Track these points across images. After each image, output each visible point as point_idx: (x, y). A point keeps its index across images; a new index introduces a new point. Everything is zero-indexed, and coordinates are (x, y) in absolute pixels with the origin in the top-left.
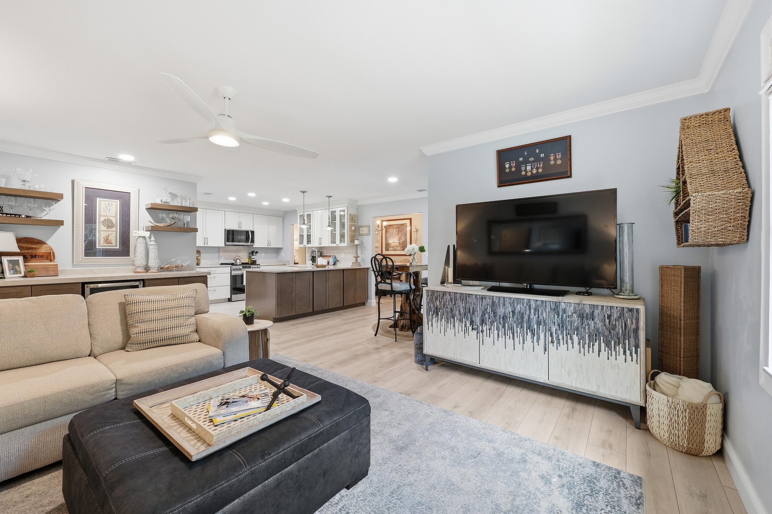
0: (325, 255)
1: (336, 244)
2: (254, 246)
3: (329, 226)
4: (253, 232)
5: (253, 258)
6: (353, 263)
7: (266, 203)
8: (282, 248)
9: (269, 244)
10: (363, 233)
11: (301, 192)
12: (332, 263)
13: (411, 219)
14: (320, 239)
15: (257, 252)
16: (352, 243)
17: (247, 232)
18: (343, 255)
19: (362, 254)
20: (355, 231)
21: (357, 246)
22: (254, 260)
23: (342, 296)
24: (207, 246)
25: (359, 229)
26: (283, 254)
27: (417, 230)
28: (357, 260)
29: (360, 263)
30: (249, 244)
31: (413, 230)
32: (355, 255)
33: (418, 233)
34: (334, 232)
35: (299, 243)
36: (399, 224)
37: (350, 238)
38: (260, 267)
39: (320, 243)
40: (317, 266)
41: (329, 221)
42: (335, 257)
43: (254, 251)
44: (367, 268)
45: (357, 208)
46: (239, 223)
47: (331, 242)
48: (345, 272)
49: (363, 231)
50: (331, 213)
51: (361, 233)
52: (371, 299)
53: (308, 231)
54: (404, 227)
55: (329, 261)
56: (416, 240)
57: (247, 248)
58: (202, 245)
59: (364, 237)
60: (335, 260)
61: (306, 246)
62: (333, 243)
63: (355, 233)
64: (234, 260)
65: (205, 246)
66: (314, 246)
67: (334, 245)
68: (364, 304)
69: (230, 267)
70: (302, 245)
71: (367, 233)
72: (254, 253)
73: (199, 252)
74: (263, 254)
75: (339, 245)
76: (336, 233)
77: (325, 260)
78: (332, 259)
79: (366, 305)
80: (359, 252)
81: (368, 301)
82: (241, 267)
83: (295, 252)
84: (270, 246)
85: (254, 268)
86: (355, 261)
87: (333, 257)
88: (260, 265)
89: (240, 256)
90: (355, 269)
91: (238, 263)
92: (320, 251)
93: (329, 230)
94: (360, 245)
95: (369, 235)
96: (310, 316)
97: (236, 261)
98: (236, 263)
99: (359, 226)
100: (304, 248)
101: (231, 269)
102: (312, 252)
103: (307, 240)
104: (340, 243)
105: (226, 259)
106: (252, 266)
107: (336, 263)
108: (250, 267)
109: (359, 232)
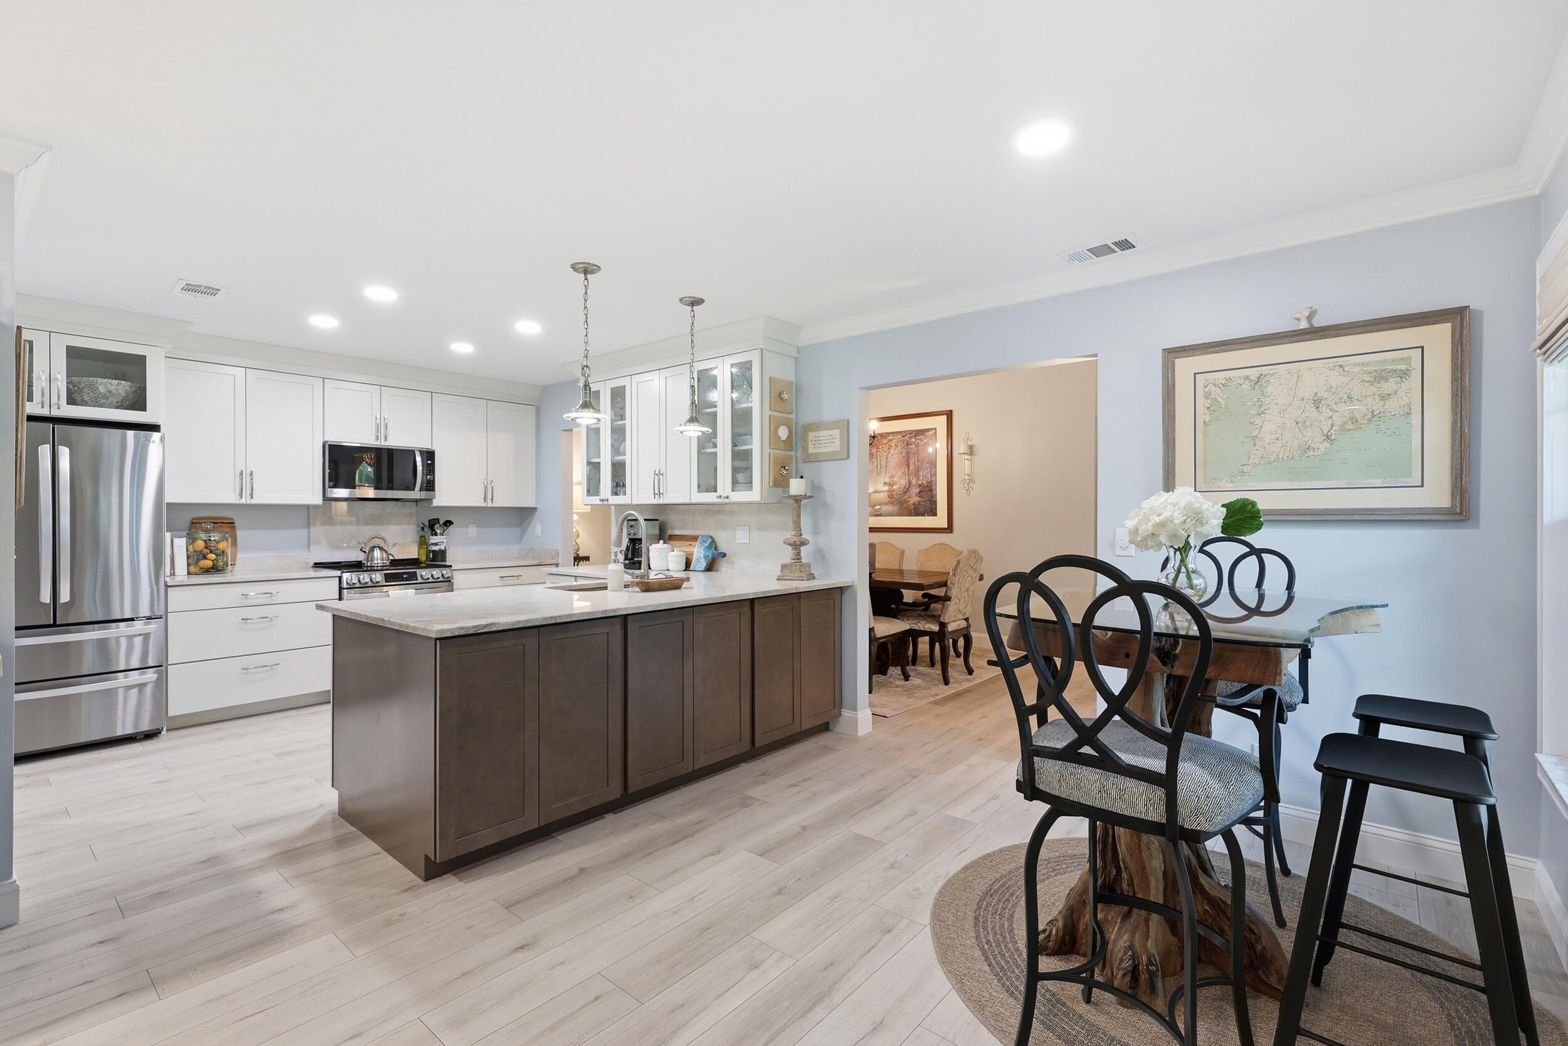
0: (677, 532)
1: (717, 494)
2: (436, 503)
3: (692, 420)
4: (429, 455)
5: (436, 544)
6: (784, 567)
7: (462, 348)
8: (533, 510)
9: (489, 497)
10: (823, 450)
11: (574, 267)
12: (703, 565)
13: (949, 415)
14: (659, 474)
15: (448, 523)
16: (780, 490)
17: (409, 453)
18: (742, 536)
19: (816, 531)
20: (789, 444)
21: (797, 499)
22: (436, 548)
23: (746, 698)
24: (254, 501)
25: (805, 437)
26: (537, 527)
27: (971, 447)
28: (798, 559)
29: (809, 565)
30: (416, 494)
31: (959, 447)
32: (789, 535)
33: (975, 458)
34: (711, 444)
35: (588, 491)
36: (911, 432)
37: (771, 471)
38: (452, 574)
39: (657, 492)
40: (647, 587)
41: (693, 403)
42: (713, 541)
43: (438, 519)
44: (841, 587)
45: (798, 356)
46: (378, 421)
47: (699, 486)
48: (756, 608)
49: (820, 442)
50: (698, 378)
51: (812, 450)
52: (854, 708)
53: (617, 449)
54: (926, 441)
55: (690, 557)
56: (968, 481)
57: (412, 508)
58: (231, 498)
59: (827, 468)
60: (713, 554)
61: (607, 500)
62: (708, 491)
63: (792, 453)
64: (365, 552)
65: (248, 502)
66: (634, 503)
67: (710, 498)
68: (825, 728)
69: (338, 578)
70: (597, 498)
71: (839, 450)
72: (437, 526)
73: (230, 523)
74: (470, 529)
75: (728, 497)
76: (719, 450)
77: (676, 552)
78: (703, 548)
79: (835, 730)
80: (806, 523)
81: (842, 713)
82: (378, 577)
83: (578, 522)
84: (492, 502)
85: (428, 579)
86: (793, 561)
87: (704, 541)
88: (453, 568)
89: (384, 534)
90: (798, 596)
91: (376, 562)
92: (658, 520)
93: (691, 435)
94: (810, 497)
95: (848, 458)
96: (610, 817)
97: (370, 554)
98: (369, 563)
99: (803, 426)
100: (603, 509)
101: (341, 589)
102: (631, 526)
103: (613, 480)
104: (733, 491)
105: (334, 546)
106: (424, 573)
107: (718, 571)
108: (413, 576)
109: (805, 449)
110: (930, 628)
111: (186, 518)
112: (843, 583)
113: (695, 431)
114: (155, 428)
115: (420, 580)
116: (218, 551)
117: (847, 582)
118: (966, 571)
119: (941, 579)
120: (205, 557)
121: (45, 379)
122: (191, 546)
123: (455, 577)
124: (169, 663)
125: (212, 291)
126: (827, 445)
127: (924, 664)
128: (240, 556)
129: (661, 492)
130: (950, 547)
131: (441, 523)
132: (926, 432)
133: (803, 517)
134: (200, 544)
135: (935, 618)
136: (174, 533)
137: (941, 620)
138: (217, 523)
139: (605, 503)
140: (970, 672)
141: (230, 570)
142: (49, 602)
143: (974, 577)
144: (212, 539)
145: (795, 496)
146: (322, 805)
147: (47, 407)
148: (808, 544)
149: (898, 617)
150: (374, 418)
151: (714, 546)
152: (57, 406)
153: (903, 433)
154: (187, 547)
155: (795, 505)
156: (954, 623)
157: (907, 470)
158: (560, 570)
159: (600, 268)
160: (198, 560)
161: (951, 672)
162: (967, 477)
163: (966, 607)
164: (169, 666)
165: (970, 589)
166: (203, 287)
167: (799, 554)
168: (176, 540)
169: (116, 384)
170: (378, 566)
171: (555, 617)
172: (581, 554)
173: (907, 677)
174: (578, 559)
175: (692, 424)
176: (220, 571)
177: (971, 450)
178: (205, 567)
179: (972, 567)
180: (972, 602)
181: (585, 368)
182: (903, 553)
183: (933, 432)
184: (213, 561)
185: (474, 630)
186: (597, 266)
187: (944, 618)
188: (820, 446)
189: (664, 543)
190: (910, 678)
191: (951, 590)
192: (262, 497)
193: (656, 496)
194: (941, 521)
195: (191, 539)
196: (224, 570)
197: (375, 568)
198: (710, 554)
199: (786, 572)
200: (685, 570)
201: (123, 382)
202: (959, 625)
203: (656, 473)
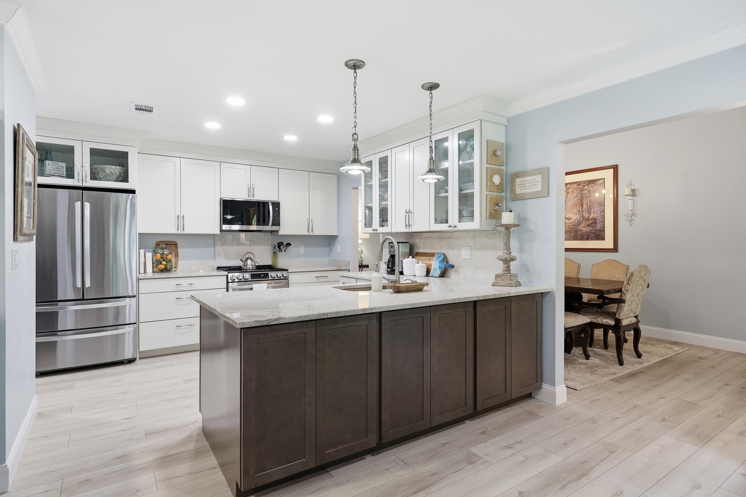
0: (421, 251)
1: (448, 224)
2: (281, 233)
3: (430, 171)
4: (276, 205)
6: (497, 276)
7: (291, 138)
8: (336, 236)
9: (311, 229)
10: (527, 191)
11: (347, 64)
12: (438, 273)
13: (615, 168)
14: (408, 212)
15: (289, 245)
16: (494, 221)
17: (265, 204)
18: (465, 253)
19: (521, 250)
20: (500, 188)
21: (508, 227)
23: (471, 374)
24: (185, 232)
25: (513, 182)
26: (338, 247)
27: (633, 191)
28: (508, 269)
29: (516, 276)
30: (270, 227)
31: (624, 190)
32: (501, 253)
33: (637, 199)
34: (444, 190)
35: (365, 224)
36: (585, 182)
37: (488, 207)
38: (288, 275)
39: (407, 224)
40: (398, 290)
41: (431, 158)
42: (445, 257)
43: (283, 242)
44: (542, 293)
45: (507, 124)
46: (249, 186)
47: (436, 220)
48: (478, 307)
49: (525, 185)
50: (435, 146)
51: (518, 191)
52: (553, 384)
53: (382, 198)
54: (596, 188)
55: (430, 267)
56: (631, 215)
57: (269, 236)
58: (174, 231)
59: (530, 203)
60: (445, 266)
61: (377, 230)
62: (441, 223)
63: (503, 194)
64: (243, 261)
65: (182, 233)
66: (393, 231)
67: (443, 227)
68: (529, 396)
69: (226, 276)
70: (371, 229)
71: (541, 190)
72: (282, 246)
73: (175, 244)
74: (301, 248)
75: (456, 227)
76: (450, 194)
77: (421, 264)
78: (438, 262)
79: (537, 397)
80: (514, 244)
81: (543, 386)
82: (247, 276)
83: (362, 244)
84: (312, 232)
85: (274, 277)
86: (504, 272)
87: (439, 257)
88: (289, 271)
89: (253, 251)
90: (508, 299)
91: (248, 267)
92: (408, 243)
93: (430, 182)
94: (518, 225)
95: (548, 195)
96: (369, 458)
97: (246, 262)
98: (245, 267)
99: (511, 174)
100: (375, 235)
101: (228, 282)
102: (391, 247)
103: (380, 217)
104: (459, 222)
105: (227, 258)
106: (272, 274)
107: (448, 277)
108: (266, 276)
109: (513, 191)
110: (607, 323)
111: (153, 243)
112: (544, 289)
113: (432, 178)
114: (133, 192)
115: (270, 278)
116: (167, 260)
117: (547, 289)
118: (638, 281)
119: (617, 287)
120: (161, 263)
121: (80, 166)
122: (154, 257)
123: (290, 276)
124: (140, 322)
125: (149, 110)
126: (531, 187)
127: (598, 346)
128: (180, 262)
129: (410, 224)
130: (618, 262)
131: (285, 244)
132: (596, 181)
133: (512, 240)
134: (158, 256)
135: (612, 315)
136: (146, 250)
137: (617, 316)
138: (168, 244)
139: (375, 232)
140: (639, 356)
141: (174, 270)
142: (80, 287)
143: (643, 286)
144: (165, 253)
145: (506, 225)
146: (196, 421)
147: (81, 181)
148: (516, 260)
149: (580, 312)
150: (247, 185)
151: (446, 260)
152: (85, 181)
153: (578, 183)
154: (152, 258)
155: (506, 231)
156: (627, 319)
157: (581, 208)
158: (350, 274)
159: (364, 63)
160: (158, 265)
161: (625, 356)
162: (630, 212)
163: (636, 308)
164: (140, 323)
165: (641, 294)
166: (143, 106)
167: (508, 267)
168: (147, 254)
169: (114, 168)
170: (249, 270)
171: (327, 313)
172: (364, 264)
173: (587, 357)
174: (362, 267)
175: (431, 174)
176: (168, 271)
177: (634, 193)
178: (161, 269)
179: (642, 278)
180: (641, 304)
181: (354, 135)
182: (579, 266)
183: (602, 181)
184: (165, 265)
185: (267, 323)
186: (363, 62)
187: (619, 316)
188: (525, 188)
189: (413, 258)
190: (590, 358)
191: (625, 294)
192: (188, 230)
193: (407, 227)
194: (608, 243)
195: (155, 253)
196: (171, 271)
197: (248, 271)
198: (443, 265)
199: (499, 280)
200: (426, 276)
201: (118, 167)
202: (631, 321)
203: (407, 212)
